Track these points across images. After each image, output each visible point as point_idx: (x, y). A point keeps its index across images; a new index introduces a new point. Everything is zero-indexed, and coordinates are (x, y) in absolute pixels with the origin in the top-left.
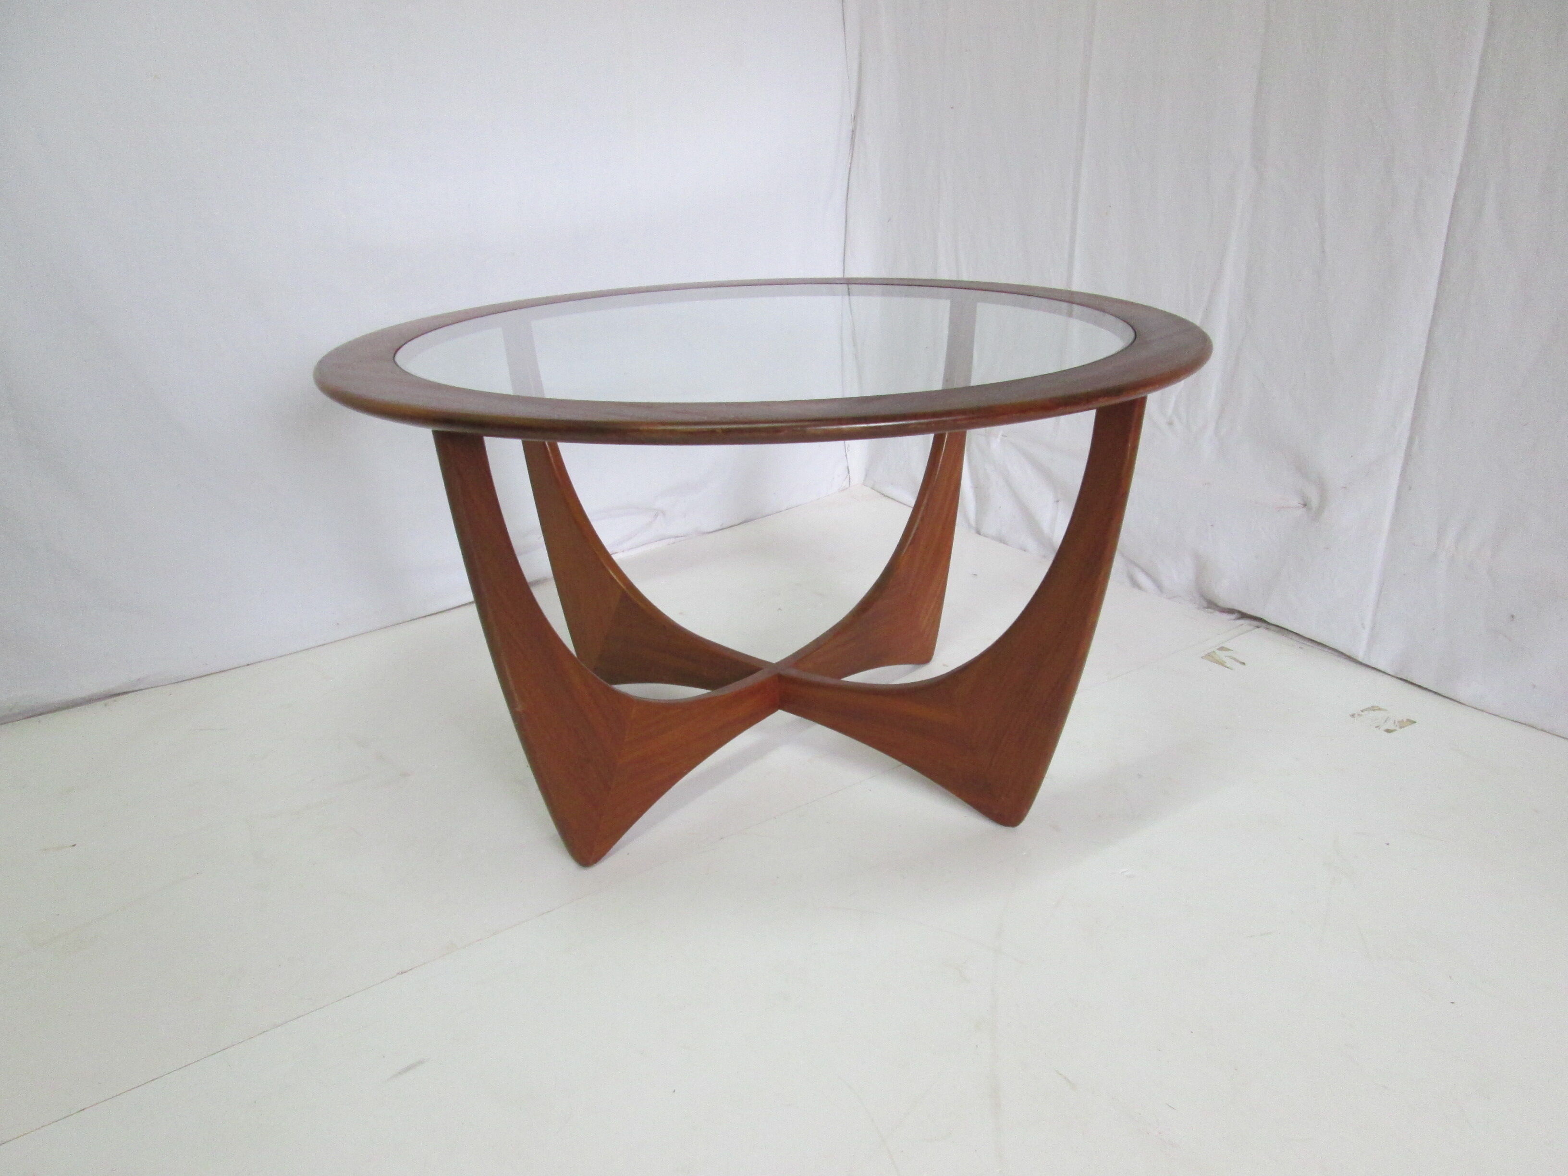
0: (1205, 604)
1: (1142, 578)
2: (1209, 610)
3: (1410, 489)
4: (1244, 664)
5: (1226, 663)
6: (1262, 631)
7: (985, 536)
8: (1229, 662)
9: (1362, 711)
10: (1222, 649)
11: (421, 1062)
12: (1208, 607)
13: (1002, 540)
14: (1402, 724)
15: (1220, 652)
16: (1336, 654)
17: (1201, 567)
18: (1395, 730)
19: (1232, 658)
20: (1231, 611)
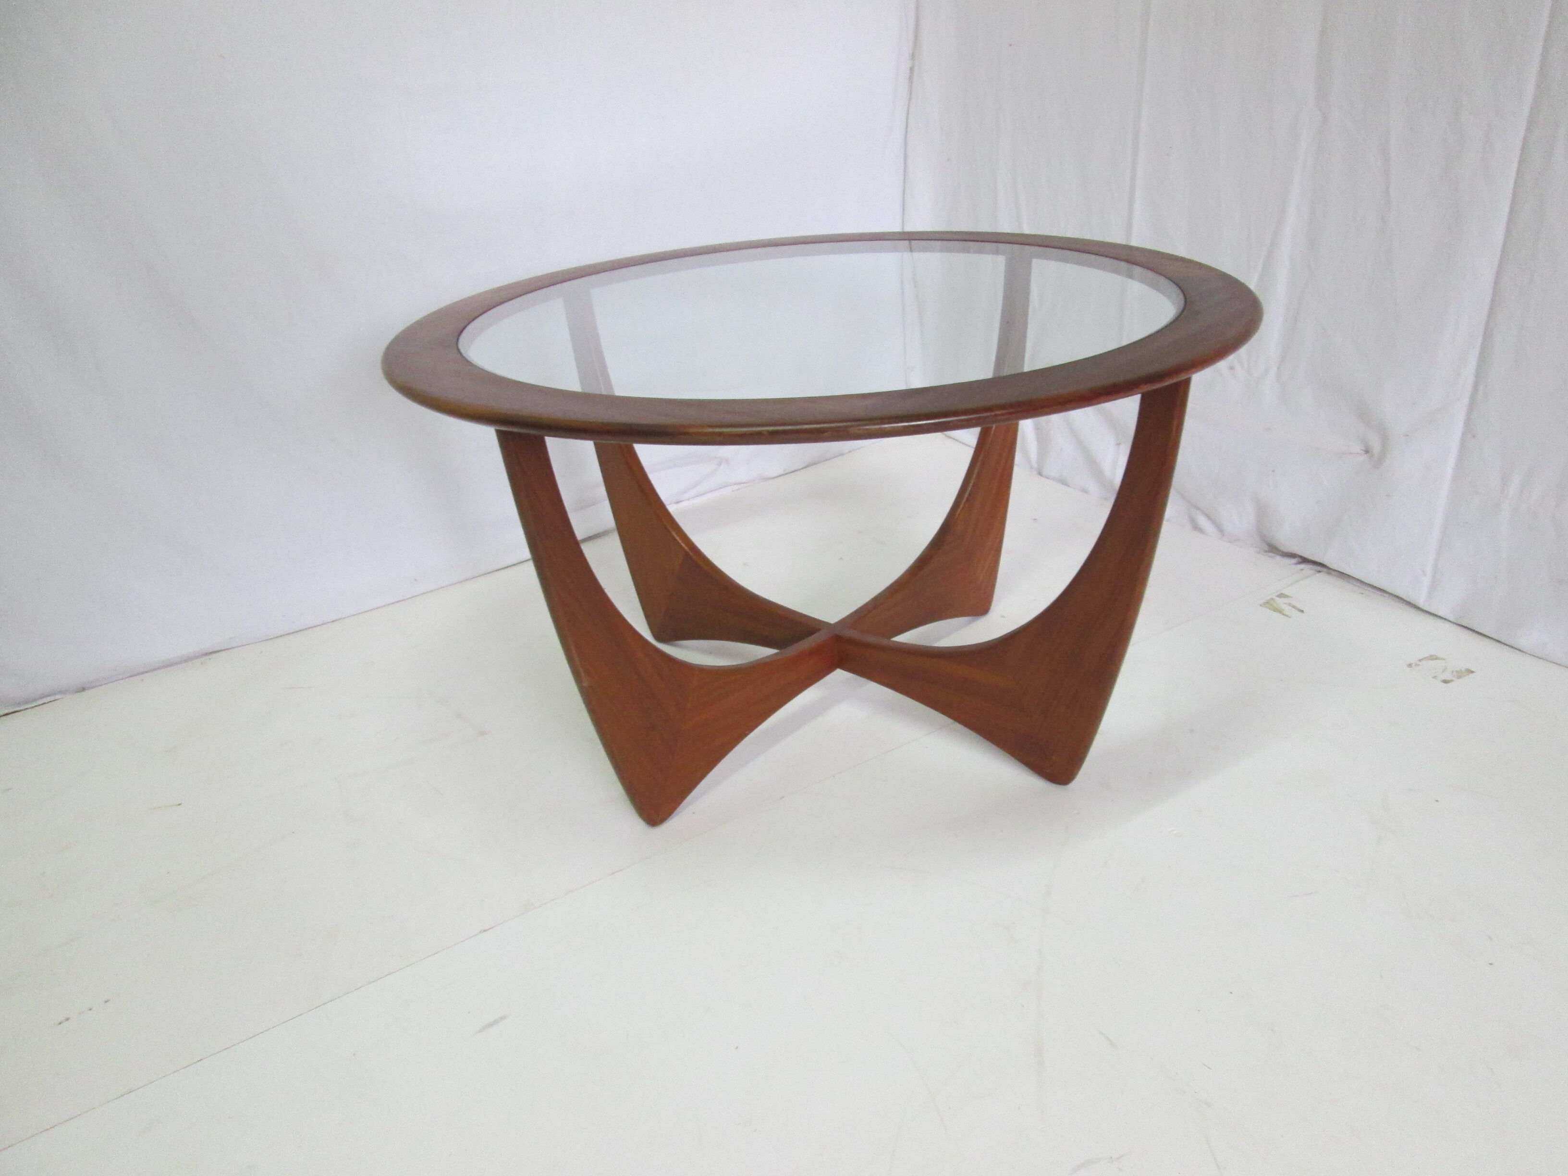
0: (1266, 548)
1: (1203, 522)
2: (1270, 554)
3: (1474, 437)
4: (1302, 611)
5: (1284, 610)
6: (1323, 576)
7: (1047, 478)
8: (1287, 609)
9: (1420, 660)
10: (1281, 595)
11: (504, 1018)
12: (1269, 552)
13: (1064, 482)
14: (1460, 674)
15: (1279, 599)
16: (1397, 600)
17: (1263, 512)
18: (1452, 681)
19: (1290, 605)
20: (1292, 556)
